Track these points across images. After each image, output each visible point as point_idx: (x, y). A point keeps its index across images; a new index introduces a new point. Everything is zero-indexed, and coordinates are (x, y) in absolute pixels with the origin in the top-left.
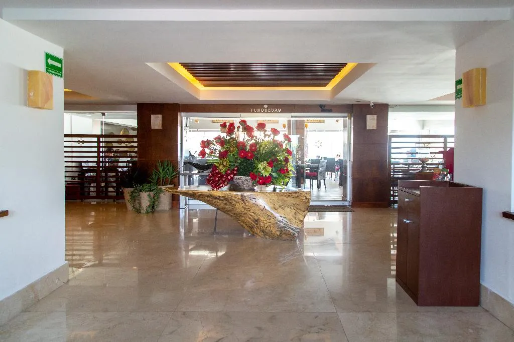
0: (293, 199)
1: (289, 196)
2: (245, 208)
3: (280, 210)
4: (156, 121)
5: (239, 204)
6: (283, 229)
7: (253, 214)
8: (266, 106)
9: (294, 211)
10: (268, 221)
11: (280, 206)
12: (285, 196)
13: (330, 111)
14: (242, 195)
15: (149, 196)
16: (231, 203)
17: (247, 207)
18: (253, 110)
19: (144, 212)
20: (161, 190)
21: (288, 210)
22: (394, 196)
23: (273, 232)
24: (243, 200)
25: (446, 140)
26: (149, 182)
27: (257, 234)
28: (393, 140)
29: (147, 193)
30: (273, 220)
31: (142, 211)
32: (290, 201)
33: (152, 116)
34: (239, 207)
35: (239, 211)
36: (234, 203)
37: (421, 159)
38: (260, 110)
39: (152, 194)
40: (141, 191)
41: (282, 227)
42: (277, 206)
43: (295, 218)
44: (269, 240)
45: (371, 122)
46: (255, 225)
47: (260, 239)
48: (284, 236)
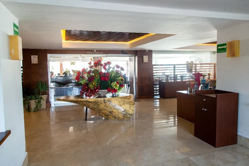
0: (128, 100)
1: (126, 98)
2: (105, 106)
3: (123, 106)
4: (34, 59)
5: (102, 105)
6: (125, 115)
7: (109, 109)
8: (95, 51)
9: (129, 106)
10: (118, 112)
11: (123, 104)
12: (124, 98)
13: (126, 53)
14: (104, 100)
15: (36, 102)
16: (98, 104)
17: (106, 106)
18: (89, 53)
19: (33, 111)
20: (41, 98)
21: (126, 105)
22: (156, 92)
23: (120, 117)
24: (104, 102)
25: (175, 66)
26: (34, 94)
27: (110, 118)
28: (154, 67)
29: (35, 100)
30: (120, 111)
31: (31, 111)
32: (127, 100)
33: (32, 56)
34: (102, 106)
35: (102, 108)
36: (99, 104)
37: (166, 76)
38: (92, 53)
39: (37, 100)
40: (31, 99)
41: (125, 114)
42: (121, 104)
43: (130, 109)
44: (117, 121)
45: (146, 59)
46: (110, 114)
47: (112, 121)
48: (125, 118)
